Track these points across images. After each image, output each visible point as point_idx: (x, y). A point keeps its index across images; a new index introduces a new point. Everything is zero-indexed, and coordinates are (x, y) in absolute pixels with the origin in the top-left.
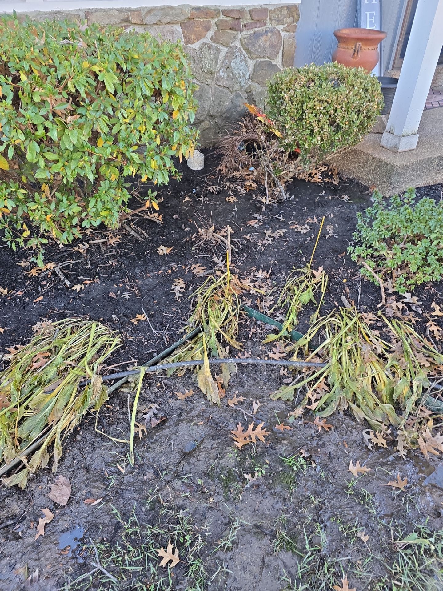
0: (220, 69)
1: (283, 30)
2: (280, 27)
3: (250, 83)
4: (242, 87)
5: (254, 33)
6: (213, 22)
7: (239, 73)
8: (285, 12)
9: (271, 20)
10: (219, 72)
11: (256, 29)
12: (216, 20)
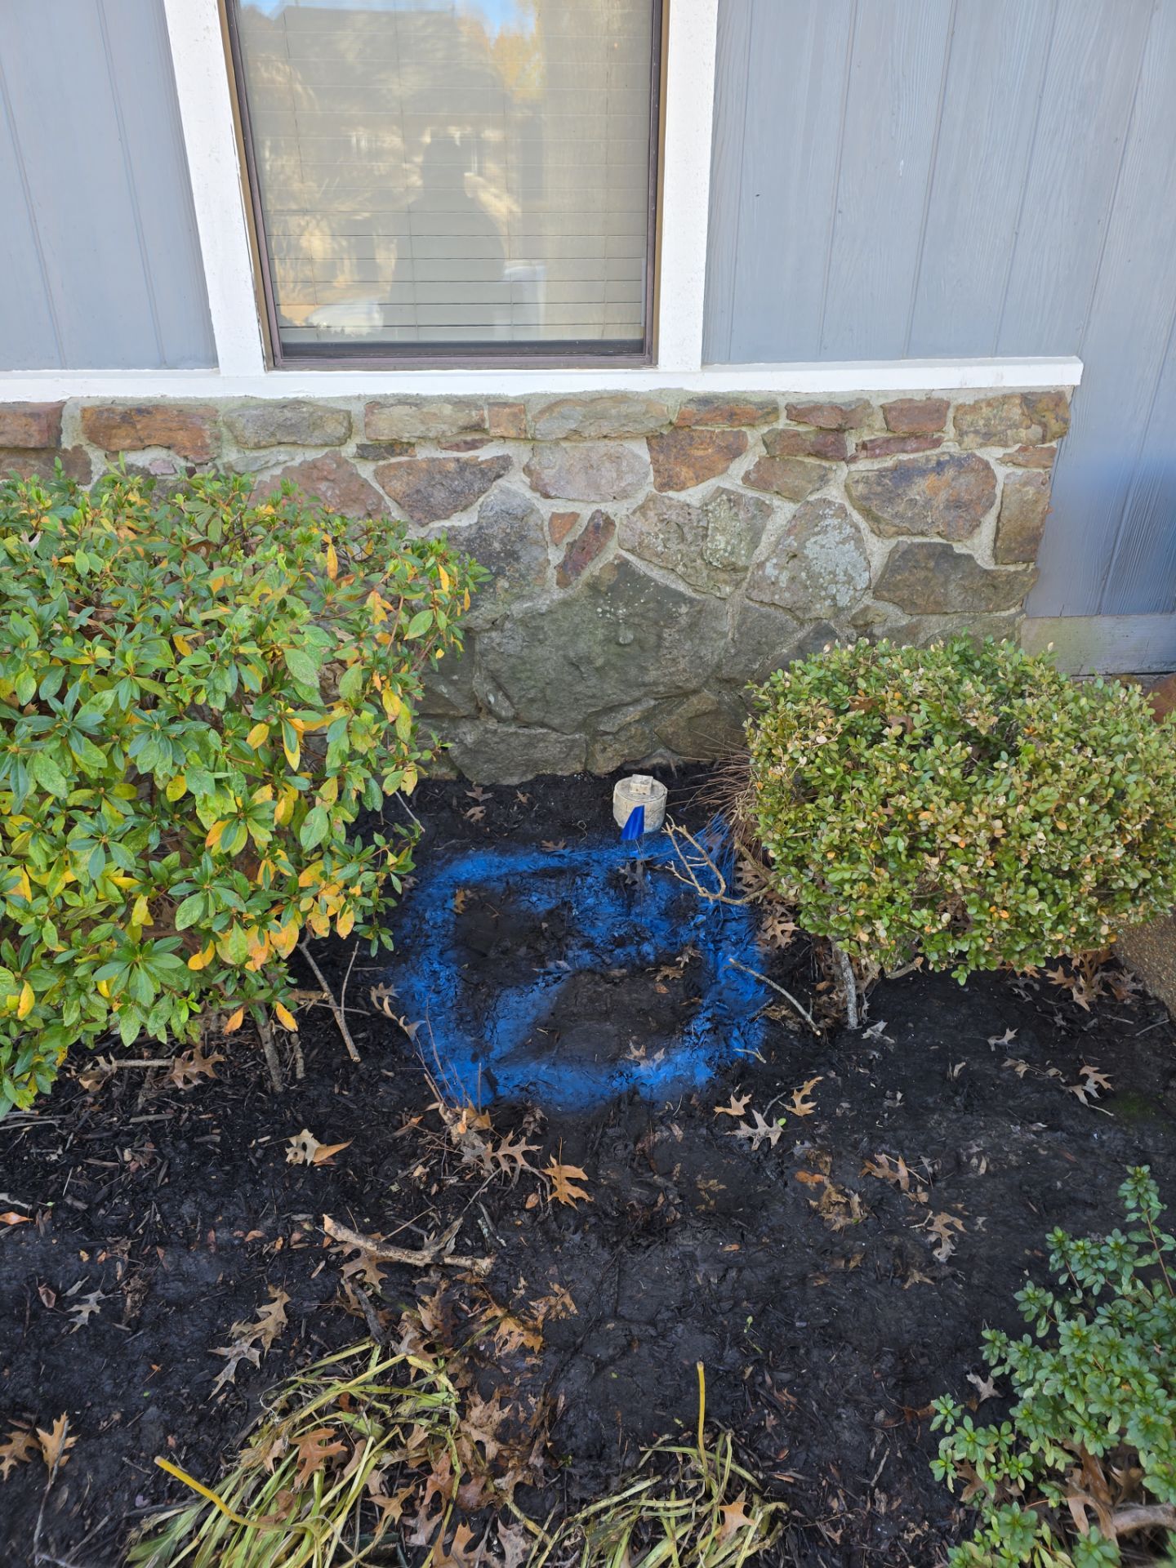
0: (767, 560)
1: (1002, 461)
2: (992, 454)
3: (868, 600)
4: (838, 611)
5: (895, 469)
6: (753, 435)
7: (833, 573)
8: (1016, 413)
9: (962, 434)
10: (761, 565)
11: (904, 457)
12: (765, 429)
